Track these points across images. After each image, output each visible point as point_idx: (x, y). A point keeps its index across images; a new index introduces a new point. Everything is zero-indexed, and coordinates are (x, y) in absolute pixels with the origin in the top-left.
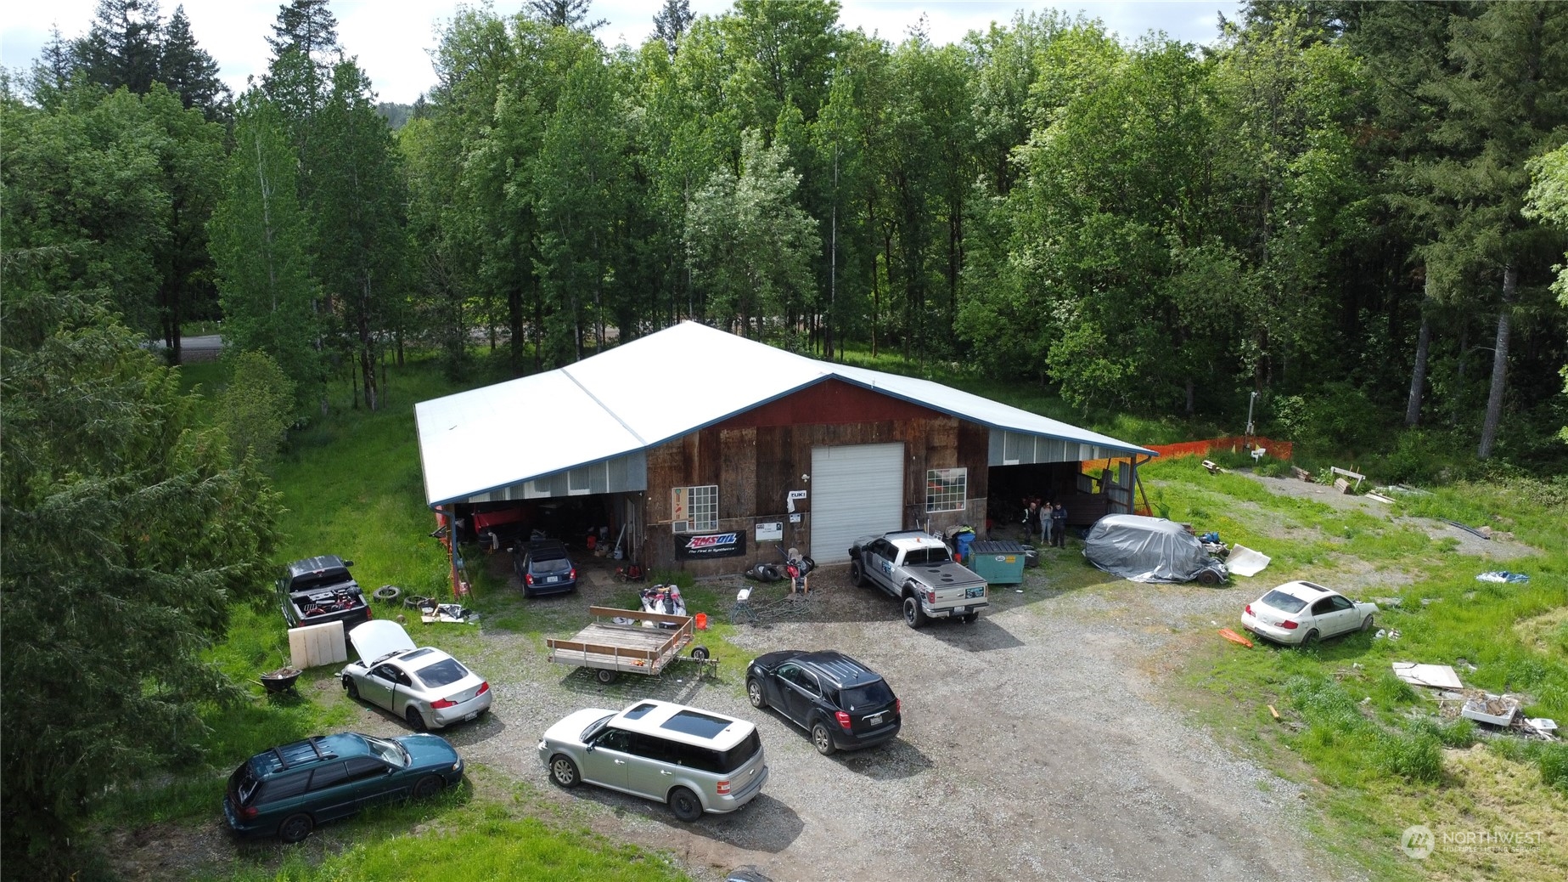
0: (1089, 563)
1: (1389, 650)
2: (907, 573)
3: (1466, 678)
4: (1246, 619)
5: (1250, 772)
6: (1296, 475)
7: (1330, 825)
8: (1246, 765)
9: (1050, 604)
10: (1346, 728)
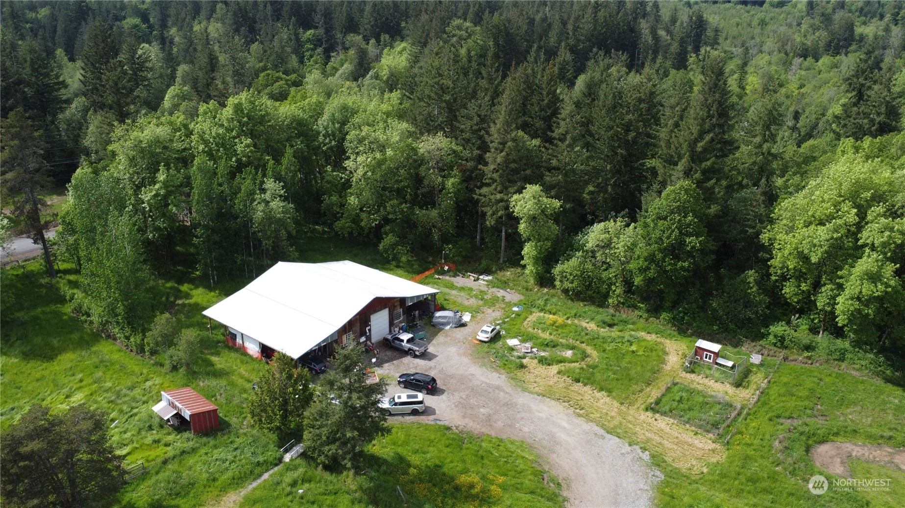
0: (433, 326)
1: (505, 337)
2: (409, 346)
3: (520, 341)
4: (478, 337)
5: (495, 375)
6: (459, 276)
7: (512, 381)
8: (494, 373)
9: (434, 342)
10: (507, 361)
